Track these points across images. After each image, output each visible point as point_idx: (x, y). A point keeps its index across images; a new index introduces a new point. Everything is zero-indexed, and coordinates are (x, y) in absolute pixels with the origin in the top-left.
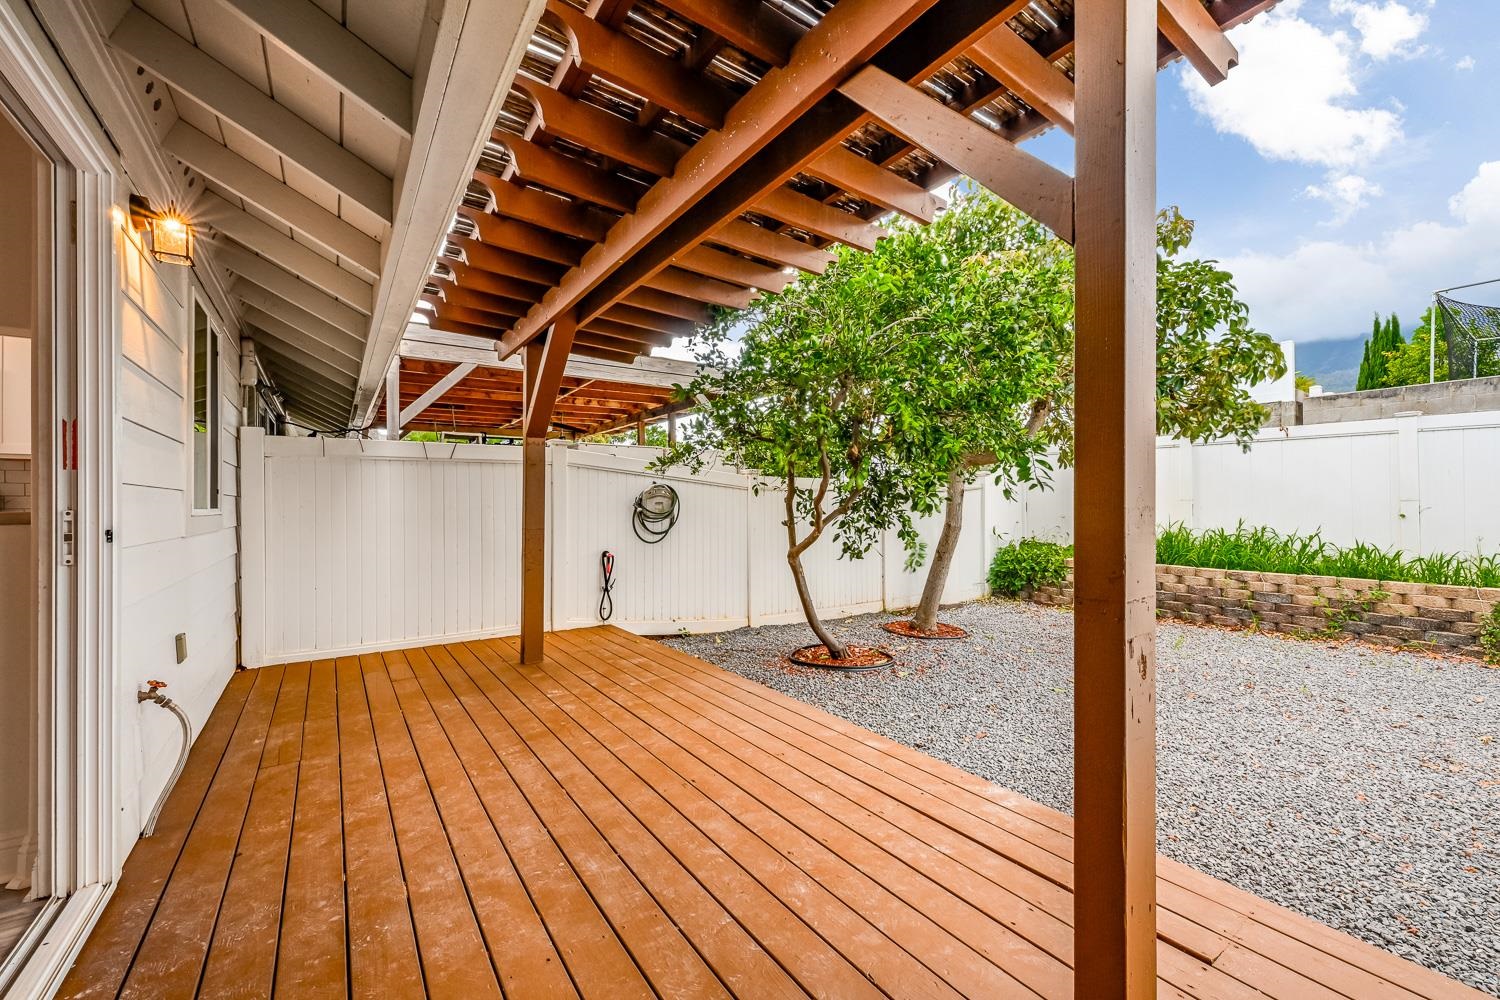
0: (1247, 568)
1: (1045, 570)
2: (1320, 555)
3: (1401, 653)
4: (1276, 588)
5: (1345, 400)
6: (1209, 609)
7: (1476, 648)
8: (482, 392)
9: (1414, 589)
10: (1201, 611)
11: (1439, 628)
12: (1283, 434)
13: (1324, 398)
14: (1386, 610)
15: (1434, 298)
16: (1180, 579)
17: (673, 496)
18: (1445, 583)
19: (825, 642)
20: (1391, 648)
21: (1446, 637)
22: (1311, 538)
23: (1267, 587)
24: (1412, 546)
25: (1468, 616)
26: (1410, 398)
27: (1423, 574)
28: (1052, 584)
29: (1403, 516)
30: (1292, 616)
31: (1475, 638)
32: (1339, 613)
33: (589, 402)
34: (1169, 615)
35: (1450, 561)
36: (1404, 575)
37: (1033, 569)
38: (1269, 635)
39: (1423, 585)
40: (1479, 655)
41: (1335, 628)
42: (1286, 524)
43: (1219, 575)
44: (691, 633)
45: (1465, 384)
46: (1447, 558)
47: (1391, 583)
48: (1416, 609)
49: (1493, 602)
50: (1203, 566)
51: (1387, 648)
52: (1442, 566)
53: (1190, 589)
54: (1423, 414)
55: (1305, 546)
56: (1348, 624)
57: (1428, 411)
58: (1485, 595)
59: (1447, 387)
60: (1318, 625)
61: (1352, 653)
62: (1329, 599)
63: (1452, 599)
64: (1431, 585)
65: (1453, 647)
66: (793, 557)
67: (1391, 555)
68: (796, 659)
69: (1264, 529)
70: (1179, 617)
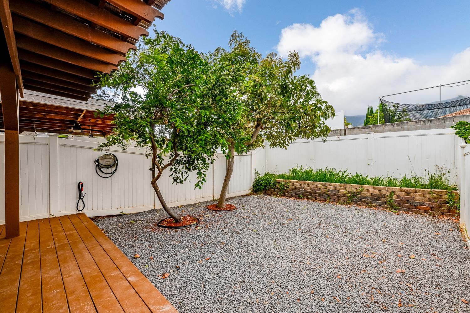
0: (327, 182)
1: (270, 183)
2: (347, 177)
3: (366, 208)
4: (335, 188)
5: (357, 129)
6: (316, 195)
7: (386, 206)
8: (42, 114)
9: (370, 187)
10: (314, 196)
11: (377, 200)
12: (338, 138)
13: (352, 128)
14: (363, 194)
15: (379, 99)
16: (308, 186)
17: (115, 158)
18: (379, 185)
19: (171, 216)
20: (364, 207)
21: (378, 202)
22: (345, 171)
23: (332, 188)
24: (371, 174)
25: (384, 196)
26: (373, 129)
27: (373, 183)
28: (272, 188)
29: (369, 165)
30: (338, 197)
31: (385, 202)
32: (351, 196)
33: (97, 121)
34: (305, 198)
35: (380, 178)
36: (368, 183)
37: (266, 183)
38: (332, 203)
39: (373, 186)
40: (386, 208)
41: (350, 200)
42: (338, 167)
43: (319, 184)
44: (126, 213)
45: (386, 125)
46: (379, 178)
47: (365, 186)
48: (371, 194)
49: (390, 191)
50: (315, 181)
51: (363, 207)
52: (378, 180)
53: (311, 189)
54: (374, 133)
55: (343, 174)
56: (353, 199)
57: (376, 132)
58: (388, 189)
59: (382, 126)
60: (345, 200)
61: (354, 208)
62: (349, 191)
63: (380, 191)
64: (375, 186)
65: (380, 206)
66: (154, 183)
67: (365, 177)
68: (160, 224)
69: (333, 169)
70: (308, 198)
